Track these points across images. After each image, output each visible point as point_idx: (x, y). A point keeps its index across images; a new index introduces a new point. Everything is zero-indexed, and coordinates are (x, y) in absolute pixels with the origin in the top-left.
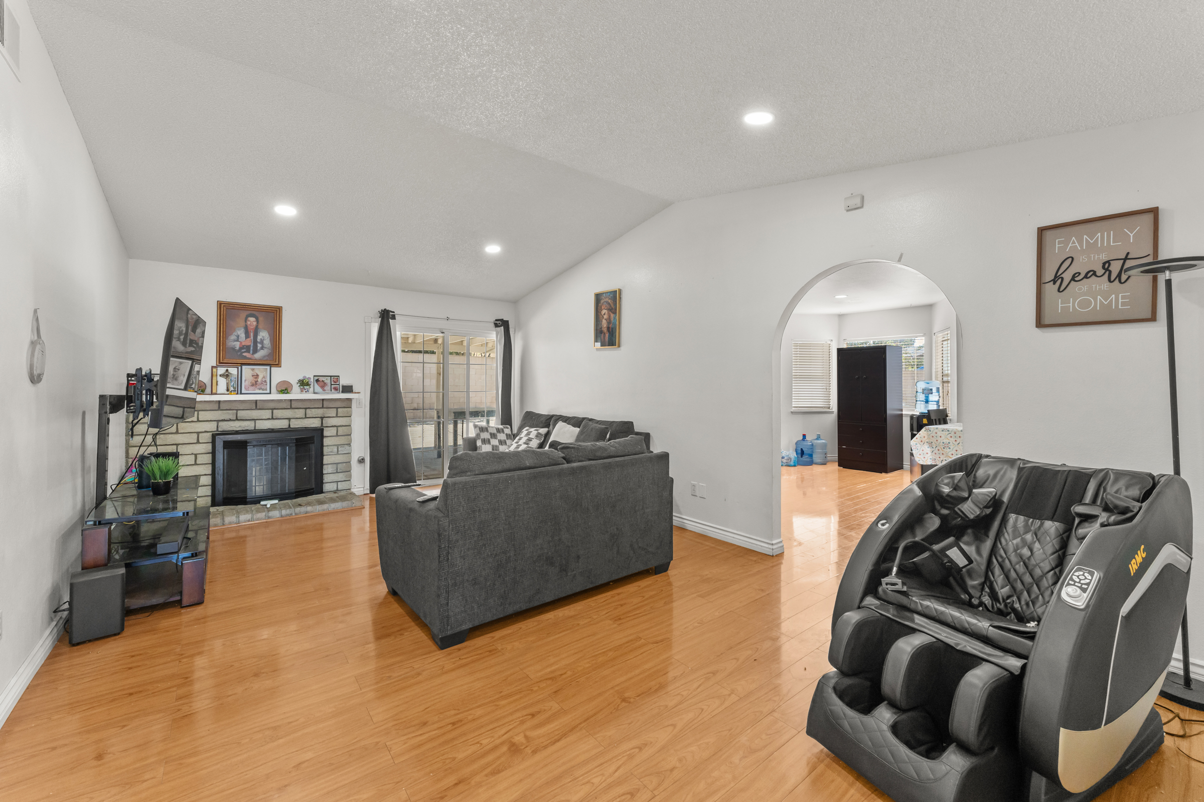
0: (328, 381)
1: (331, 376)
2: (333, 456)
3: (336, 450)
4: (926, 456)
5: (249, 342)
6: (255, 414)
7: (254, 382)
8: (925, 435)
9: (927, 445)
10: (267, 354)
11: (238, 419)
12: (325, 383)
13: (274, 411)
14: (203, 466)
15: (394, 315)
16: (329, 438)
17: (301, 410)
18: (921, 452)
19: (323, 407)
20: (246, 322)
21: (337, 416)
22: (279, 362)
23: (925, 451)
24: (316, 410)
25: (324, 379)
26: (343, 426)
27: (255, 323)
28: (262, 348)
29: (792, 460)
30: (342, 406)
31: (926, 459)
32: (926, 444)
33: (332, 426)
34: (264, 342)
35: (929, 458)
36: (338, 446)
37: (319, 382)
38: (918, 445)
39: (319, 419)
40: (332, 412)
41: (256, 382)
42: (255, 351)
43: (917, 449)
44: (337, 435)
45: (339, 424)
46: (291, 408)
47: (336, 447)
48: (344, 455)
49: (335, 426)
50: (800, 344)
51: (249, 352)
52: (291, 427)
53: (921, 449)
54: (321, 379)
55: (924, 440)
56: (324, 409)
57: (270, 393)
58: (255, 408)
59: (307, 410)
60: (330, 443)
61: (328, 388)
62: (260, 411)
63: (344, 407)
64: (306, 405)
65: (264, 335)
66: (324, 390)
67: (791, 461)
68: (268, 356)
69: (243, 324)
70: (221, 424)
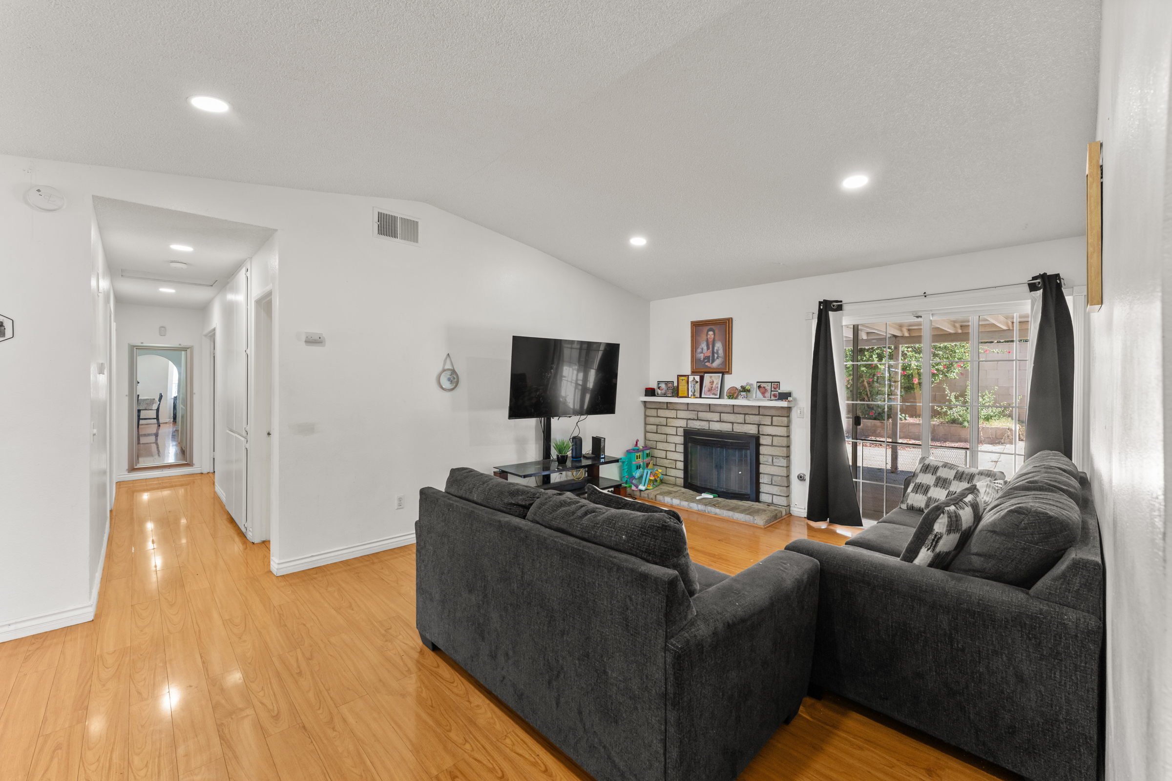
0: (768, 387)
1: (772, 382)
2: (769, 466)
3: (770, 460)
5: (709, 354)
6: (709, 416)
7: (710, 387)
10: (721, 362)
11: (699, 419)
12: (766, 390)
13: (722, 414)
14: (679, 454)
15: (841, 305)
16: (765, 446)
17: (741, 415)
19: (759, 414)
20: (707, 336)
21: (772, 425)
22: (729, 369)
24: (754, 416)
25: (765, 386)
26: (778, 436)
27: (713, 336)
28: (718, 358)
30: (777, 415)
33: (768, 435)
34: (719, 352)
36: (773, 456)
37: (760, 389)
39: (756, 426)
40: (767, 421)
41: (712, 387)
42: (713, 361)
44: (772, 445)
45: (774, 434)
46: (734, 413)
47: (771, 458)
48: (779, 467)
49: (770, 435)
51: (709, 362)
52: (734, 430)
54: (763, 385)
56: (760, 416)
57: (719, 398)
58: (709, 411)
59: (746, 416)
60: (765, 453)
61: (768, 394)
62: (712, 413)
63: (779, 416)
64: (746, 411)
65: (719, 346)
66: (764, 397)
68: (721, 364)
69: (704, 337)
70: (689, 422)
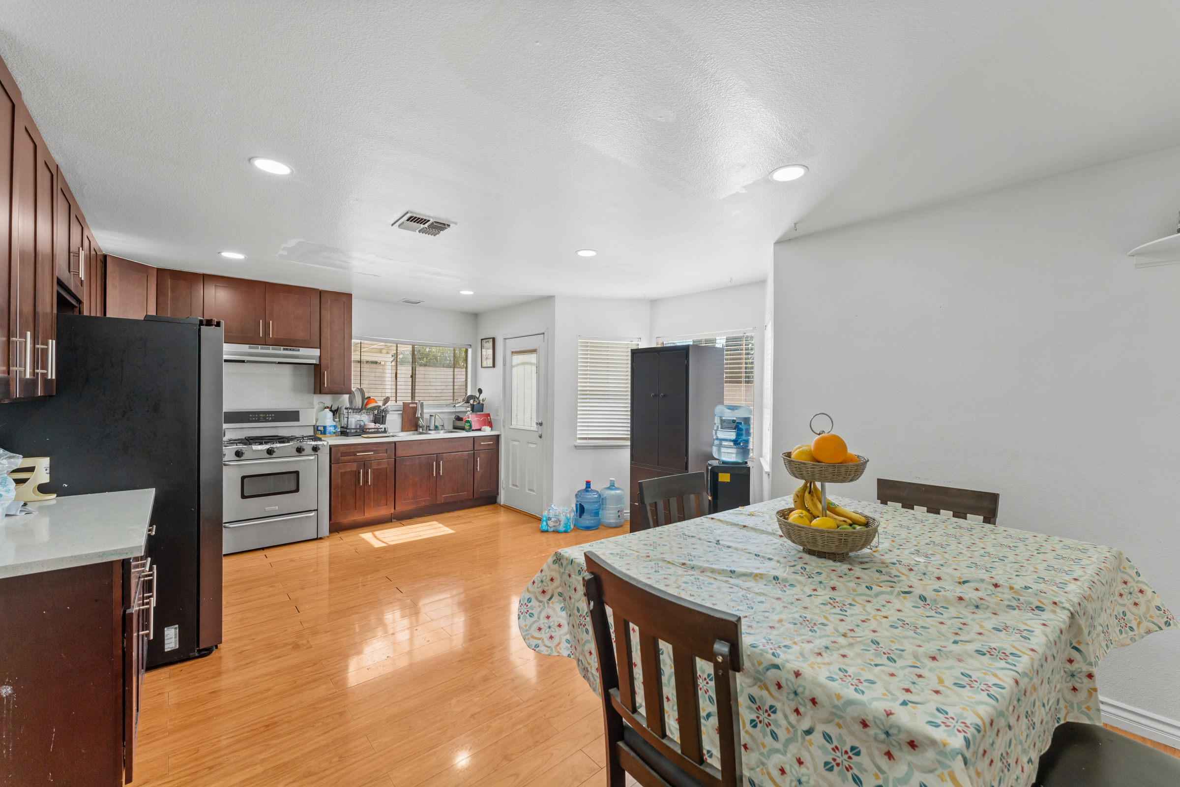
4: (557, 633)
8: (555, 575)
9: (560, 602)
18: (543, 622)
23: (555, 621)
29: (562, 523)
31: (556, 641)
32: (556, 598)
35: (564, 640)
38: (534, 603)
43: (531, 615)
50: (591, 343)
53: (543, 614)
55: (550, 587)
67: (560, 524)
